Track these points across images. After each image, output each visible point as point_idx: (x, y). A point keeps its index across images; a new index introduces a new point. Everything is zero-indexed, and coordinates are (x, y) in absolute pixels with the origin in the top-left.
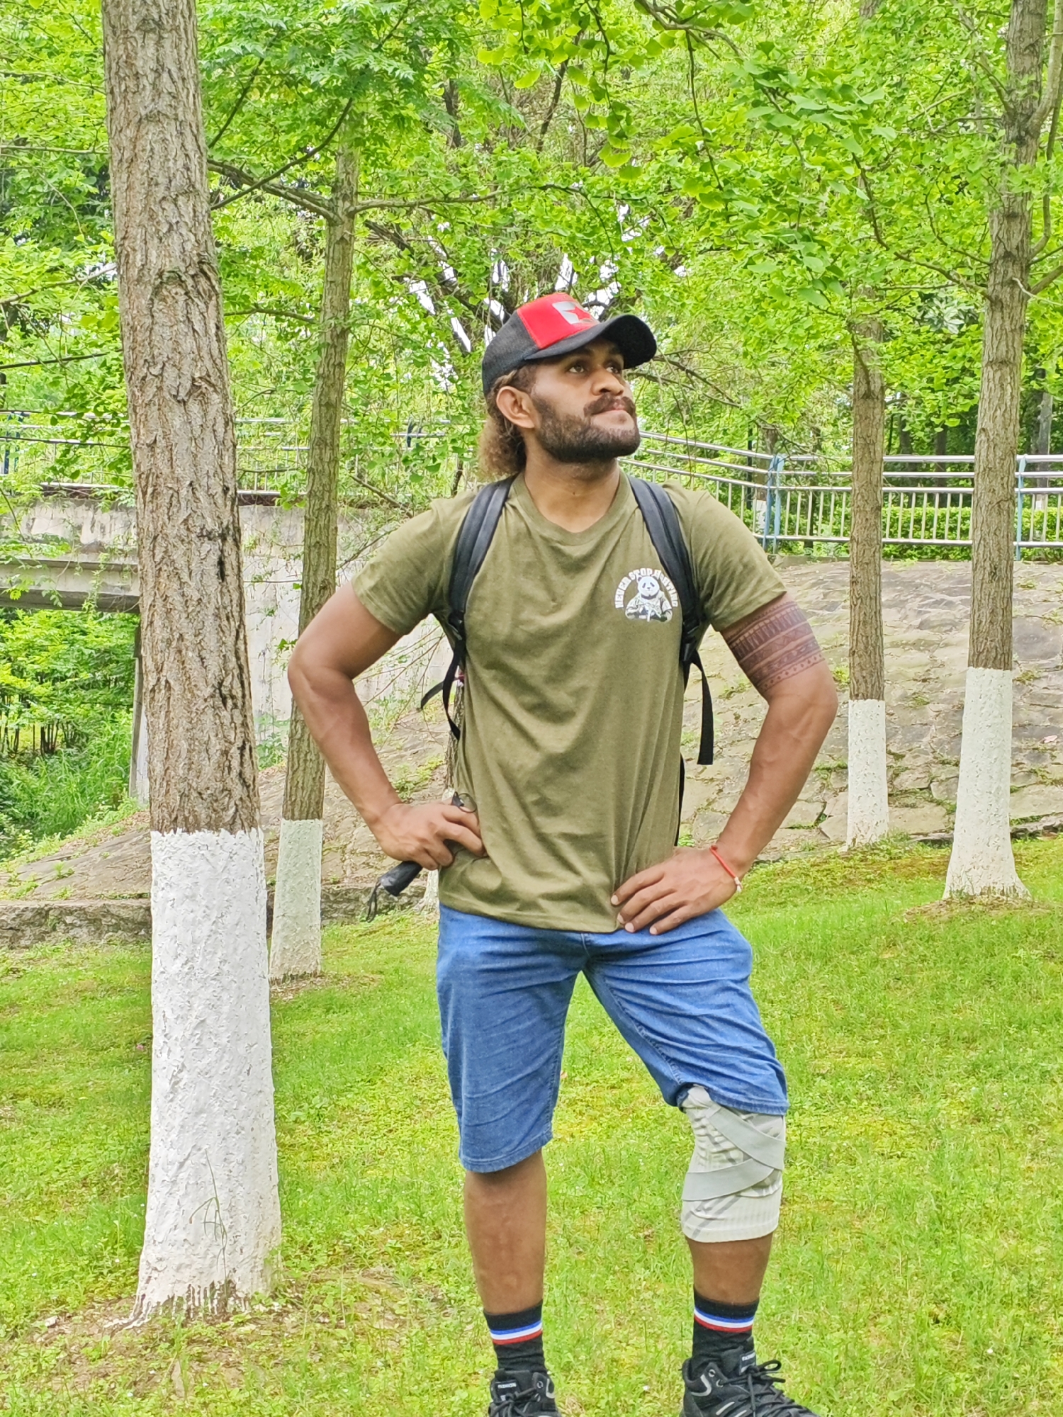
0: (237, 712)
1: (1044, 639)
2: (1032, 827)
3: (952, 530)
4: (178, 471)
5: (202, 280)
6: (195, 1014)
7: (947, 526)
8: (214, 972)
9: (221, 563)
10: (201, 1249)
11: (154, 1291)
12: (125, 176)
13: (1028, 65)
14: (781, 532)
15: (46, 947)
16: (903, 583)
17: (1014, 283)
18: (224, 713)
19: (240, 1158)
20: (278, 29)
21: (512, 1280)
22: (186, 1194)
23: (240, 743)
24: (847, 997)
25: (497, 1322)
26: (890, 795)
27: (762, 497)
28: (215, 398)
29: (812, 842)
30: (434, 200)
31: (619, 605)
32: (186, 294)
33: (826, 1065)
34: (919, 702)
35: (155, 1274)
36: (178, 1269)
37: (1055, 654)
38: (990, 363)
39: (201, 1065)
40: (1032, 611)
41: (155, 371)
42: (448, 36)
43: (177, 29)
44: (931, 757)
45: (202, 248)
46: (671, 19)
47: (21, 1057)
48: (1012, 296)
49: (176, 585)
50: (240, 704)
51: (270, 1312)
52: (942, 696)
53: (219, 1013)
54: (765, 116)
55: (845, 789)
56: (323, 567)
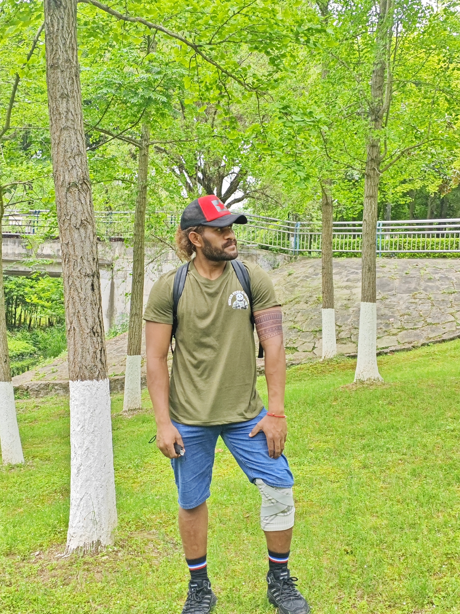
0: (99, 338)
1: (389, 285)
2: (385, 351)
3: (358, 247)
4: (77, 253)
5: (84, 186)
6: (85, 445)
7: (356, 245)
8: (92, 430)
9: (92, 285)
10: (89, 529)
11: (73, 544)
12: (56, 149)
13: (378, 94)
14: (299, 248)
15: (49, 397)
16: (340, 266)
17: (375, 169)
18: (94, 338)
19: (102, 496)
20: (120, 84)
21: (195, 547)
22: (83, 510)
23: (100, 349)
24: (320, 420)
25: (191, 562)
26: (337, 340)
27: (293, 236)
28: (90, 227)
29: (310, 357)
30: (176, 141)
31: (230, 304)
32: (79, 190)
33: (313, 446)
34: (346, 307)
35: (72, 538)
36: (81, 536)
37: (393, 290)
38: (367, 197)
39: (88, 463)
40: (385, 275)
41: (68, 218)
42: (179, 85)
43: (74, 97)
44: (351, 326)
45: (84, 174)
46: (250, 88)
47: (37, 441)
48: (374, 174)
49: (76, 293)
50: (100, 335)
51: (113, 551)
52: (355, 305)
53: (94, 445)
54: (283, 122)
55: (321, 338)
56: (140, 268)
